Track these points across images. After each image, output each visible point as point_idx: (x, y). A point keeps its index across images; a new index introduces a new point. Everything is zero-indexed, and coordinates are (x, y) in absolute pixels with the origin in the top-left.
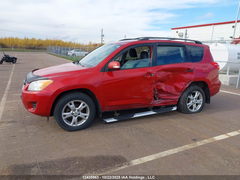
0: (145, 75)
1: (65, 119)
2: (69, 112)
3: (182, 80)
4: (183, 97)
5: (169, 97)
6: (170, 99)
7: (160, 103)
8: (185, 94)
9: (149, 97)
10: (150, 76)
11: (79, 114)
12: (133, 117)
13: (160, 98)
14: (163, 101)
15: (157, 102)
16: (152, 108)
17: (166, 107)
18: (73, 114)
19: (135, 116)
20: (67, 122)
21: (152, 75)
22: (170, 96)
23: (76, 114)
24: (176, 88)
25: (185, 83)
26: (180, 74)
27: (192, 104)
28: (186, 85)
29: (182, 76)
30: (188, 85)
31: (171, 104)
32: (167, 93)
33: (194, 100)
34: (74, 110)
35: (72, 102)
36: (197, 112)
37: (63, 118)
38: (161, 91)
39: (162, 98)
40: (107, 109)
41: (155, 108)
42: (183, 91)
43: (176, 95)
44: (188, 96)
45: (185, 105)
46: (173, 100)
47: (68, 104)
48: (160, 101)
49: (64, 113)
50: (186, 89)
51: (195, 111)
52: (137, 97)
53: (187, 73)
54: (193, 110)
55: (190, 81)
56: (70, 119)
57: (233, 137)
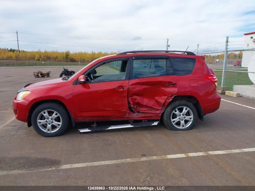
0: (117, 88)
1: (40, 126)
2: (44, 119)
3: (164, 94)
4: (166, 112)
5: (149, 111)
6: (151, 113)
7: (139, 116)
8: (169, 109)
9: (123, 110)
10: (122, 90)
11: (52, 122)
12: (108, 129)
13: (139, 112)
14: (142, 115)
15: (136, 116)
16: (133, 122)
17: (149, 121)
18: (46, 121)
19: (110, 128)
20: (43, 128)
21: (124, 89)
22: (151, 110)
23: (50, 122)
24: (157, 102)
25: (166, 97)
26: (161, 88)
27: (179, 120)
28: (168, 99)
29: (163, 90)
30: (171, 99)
31: (153, 118)
32: (146, 106)
33: (182, 115)
34: (48, 118)
35: (46, 111)
36: (185, 129)
37: (38, 124)
38: (139, 105)
39: (141, 111)
40: (81, 119)
41: (135, 122)
42: (166, 105)
43: (158, 110)
44: (172, 111)
45: (169, 121)
46: (155, 115)
47: (42, 113)
48: (139, 115)
49: (39, 120)
50: (170, 103)
51: (183, 128)
52: (109, 109)
53: (168, 87)
54: (181, 127)
55: (173, 95)
56: (45, 126)
57: (190, 157)
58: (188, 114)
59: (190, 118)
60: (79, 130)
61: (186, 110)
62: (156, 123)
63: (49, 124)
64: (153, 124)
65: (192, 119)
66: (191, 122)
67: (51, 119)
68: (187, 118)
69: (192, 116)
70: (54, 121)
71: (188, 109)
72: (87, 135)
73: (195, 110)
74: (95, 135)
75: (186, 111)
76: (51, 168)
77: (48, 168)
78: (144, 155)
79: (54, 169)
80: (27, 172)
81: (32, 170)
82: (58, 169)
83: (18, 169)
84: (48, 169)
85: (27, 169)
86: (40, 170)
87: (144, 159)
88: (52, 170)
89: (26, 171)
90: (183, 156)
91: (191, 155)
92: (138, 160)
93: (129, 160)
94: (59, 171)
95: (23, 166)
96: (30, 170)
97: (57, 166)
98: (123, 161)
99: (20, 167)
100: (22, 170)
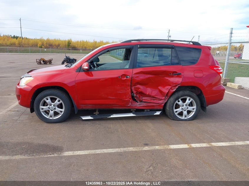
0: (120, 77)
1: (43, 112)
2: (47, 106)
3: (168, 84)
4: (169, 102)
5: (152, 101)
6: (154, 103)
7: (141, 105)
8: (172, 99)
9: (125, 99)
10: (126, 78)
11: (55, 109)
12: (110, 117)
13: (141, 101)
14: (145, 104)
15: (138, 105)
16: (135, 111)
17: (151, 110)
18: (49, 108)
19: (112, 116)
20: (45, 114)
21: (127, 77)
22: (154, 100)
23: (52, 108)
24: (161, 91)
25: (170, 87)
26: (165, 78)
27: (181, 110)
28: (172, 89)
29: (168, 80)
30: (175, 89)
31: (155, 108)
32: (149, 96)
33: (185, 106)
34: (51, 105)
35: (49, 98)
36: (188, 120)
37: (41, 110)
38: (142, 94)
39: (143, 101)
40: (83, 107)
41: (137, 111)
42: (170, 95)
43: (162, 99)
44: (175, 101)
45: (171, 111)
46: (158, 105)
47: (45, 99)
48: (142, 104)
49: (42, 106)
50: (174, 93)
51: (186, 118)
52: (112, 98)
53: (172, 77)
54: (183, 118)
55: (176, 86)
56: (47, 112)
57: (193, 148)
58: (191, 104)
59: (193, 109)
60: (81, 117)
61: (189, 100)
62: (158, 113)
63: (51, 110)
64: (155, 114)
65: (195, 110)
66: (194, 113)
67: (54, 106)
68: (190, 108)
69: (195, 107)
70: (56, 108)
71: (192, 99)
72: (89, 123)
73: (198, 101)
74: (97, 122)
75: (190, 102)
76: (53, 154)
77: (50, 154)
78: (146, 145)
79: (56, 155)
80: (29, 157)
81: (35, 156)
82: (61, 155)
83: (21, 154)
84: (50, 156)
85: (29, 154)
86: (42, 156)
87: (146, 148)
88: (55, 156)
89: (29, 156)
90: (185, 146)
91: (194, 145)
92: (140, 150)
93: (131, 149)
94: (62, 158)
95: (26, 151)
96: (33, 156)
97: (59, 153)
98: (126, 149)
99: (23, 153)
100: (25, 155)
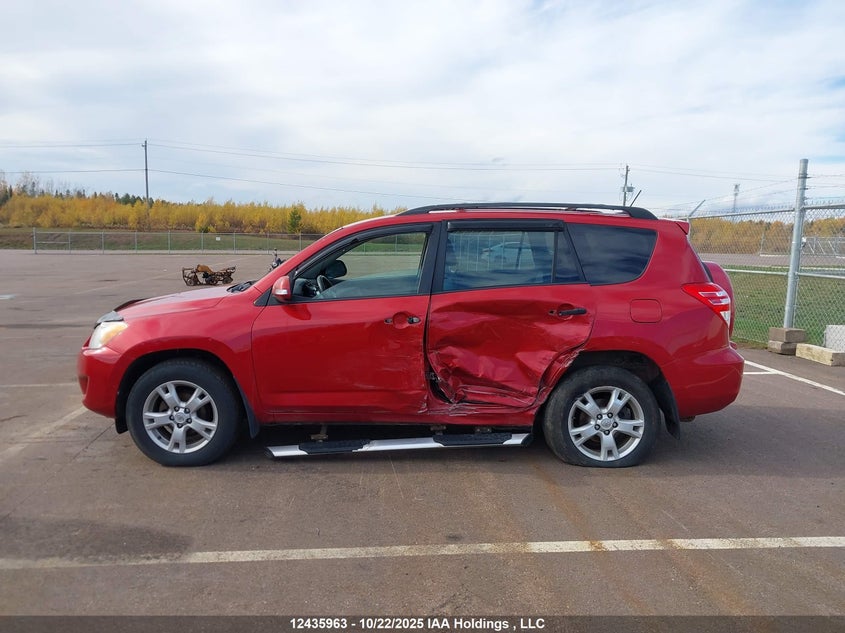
0: (390, 320)
1: (153, 429)
2: (165, 411)
3: (545, 342)
4: (552, 402)
5: (498, 399)
6: (502, 405)
7: (462, 413)
8: (561, 394)
9: (410, 390)
10: (408, 325)
11: (189, 421)
12: (360, 450)
13: (461, 400)
14: (473, 410)
15: (452, 411)
16: (442, 431)
17: (495, 430)
18: (171, 417)
19: (366, 448)
20: (159, 438)
21: (412, 322)
22: (505, 395)
23: (180, 418)
24: (524, 369)
25: (554, 353)
26: (536, 324)
27: (595, 432)
28: (561, 362)
29: (543, 331)
30: (570, 362)
31: (510, 422)
32: (486, 382)
34: (176, 408)
35: (170, 385)
36: (617, 464)
37: (147, 425)
38: (463, 375)
39: (469, 397)
40: (277, 416)
41: (451, 431)
42: (552, 380)
43: (525, 395)
44: (573, 400)
46: (517, 411)
47: (159, 389)
48: (464, 410)
49: (149, 411)
50: (567, 374)
51: (611, 459)
52: (366, 387)
53: (558, 320)
54: (602, 457)
55: (573, 350)
56: (165, 432)
57: (607, 553)
58: (626, 413)
59: (636, 428)
60: (270, 448)
61: (620, 398)
62: (516, 440)
63: (178, 424)
64: (507, 442)
65: (641, 432)
66: (637, 441)
67: (185, 411)
68: (625, 426)
69: (640, 421)
70: (194, 417)
71: (628, 396)
72: (293, 467)
74: (320, 466)
75: (621, 403)
76: (157, 558)
77: (148, 558)
78: (454, 539)
79: (164, 561)
80: (85, 565)
81: (100, 562)
82: (178, 562)
83: (61, 555)
84: (148, 562)
85: (86, 556)
86: (122, 563)
87: (452, 549)
88: (159, 565)
89: (83, 563)
90: (582, 546)
91: (610, 545)
92: (430, 553)
93: (401, 550)
94: (177, 569)
95: (78, 548)
96: (96, 560)
97: (176, 555)
98: (384, 551)
99: (68, 551)
100: (71, 559)
